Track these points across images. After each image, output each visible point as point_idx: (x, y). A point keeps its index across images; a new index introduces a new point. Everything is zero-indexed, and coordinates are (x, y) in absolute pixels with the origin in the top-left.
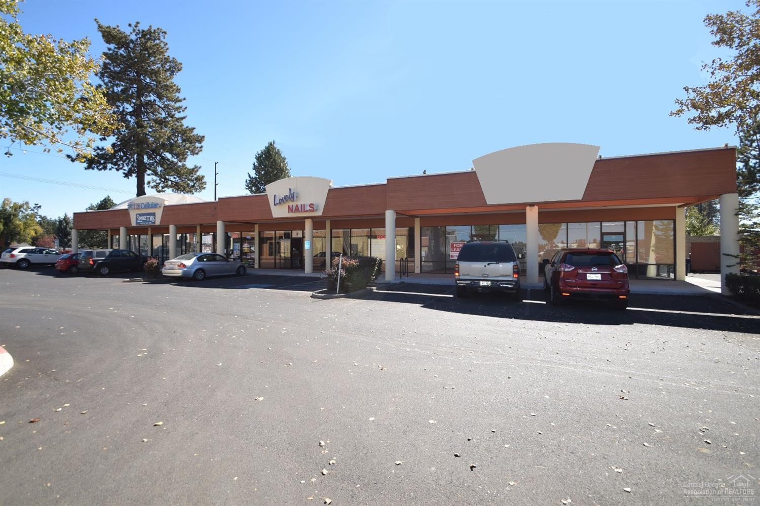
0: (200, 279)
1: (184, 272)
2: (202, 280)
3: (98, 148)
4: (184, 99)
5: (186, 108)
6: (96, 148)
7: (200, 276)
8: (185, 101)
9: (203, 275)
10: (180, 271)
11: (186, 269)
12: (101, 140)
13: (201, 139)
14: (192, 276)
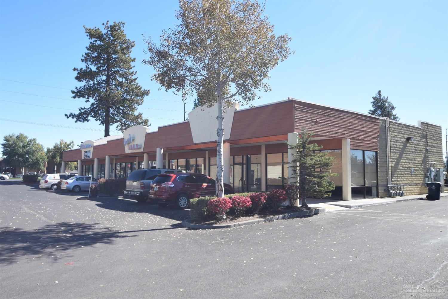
0: (77, 191)
1: (67, 187)
2: (78, 192)
3: (81, 108)
4: (134, 66)
5: (136, 72)
6: (80, 109)
7: (77, 190)
8: (134, 68)
9: (79, 189)
10: (65, 186)
11: (68, 185)
12: (86, 102)
13: (148, 92)
14: (71, 189)
